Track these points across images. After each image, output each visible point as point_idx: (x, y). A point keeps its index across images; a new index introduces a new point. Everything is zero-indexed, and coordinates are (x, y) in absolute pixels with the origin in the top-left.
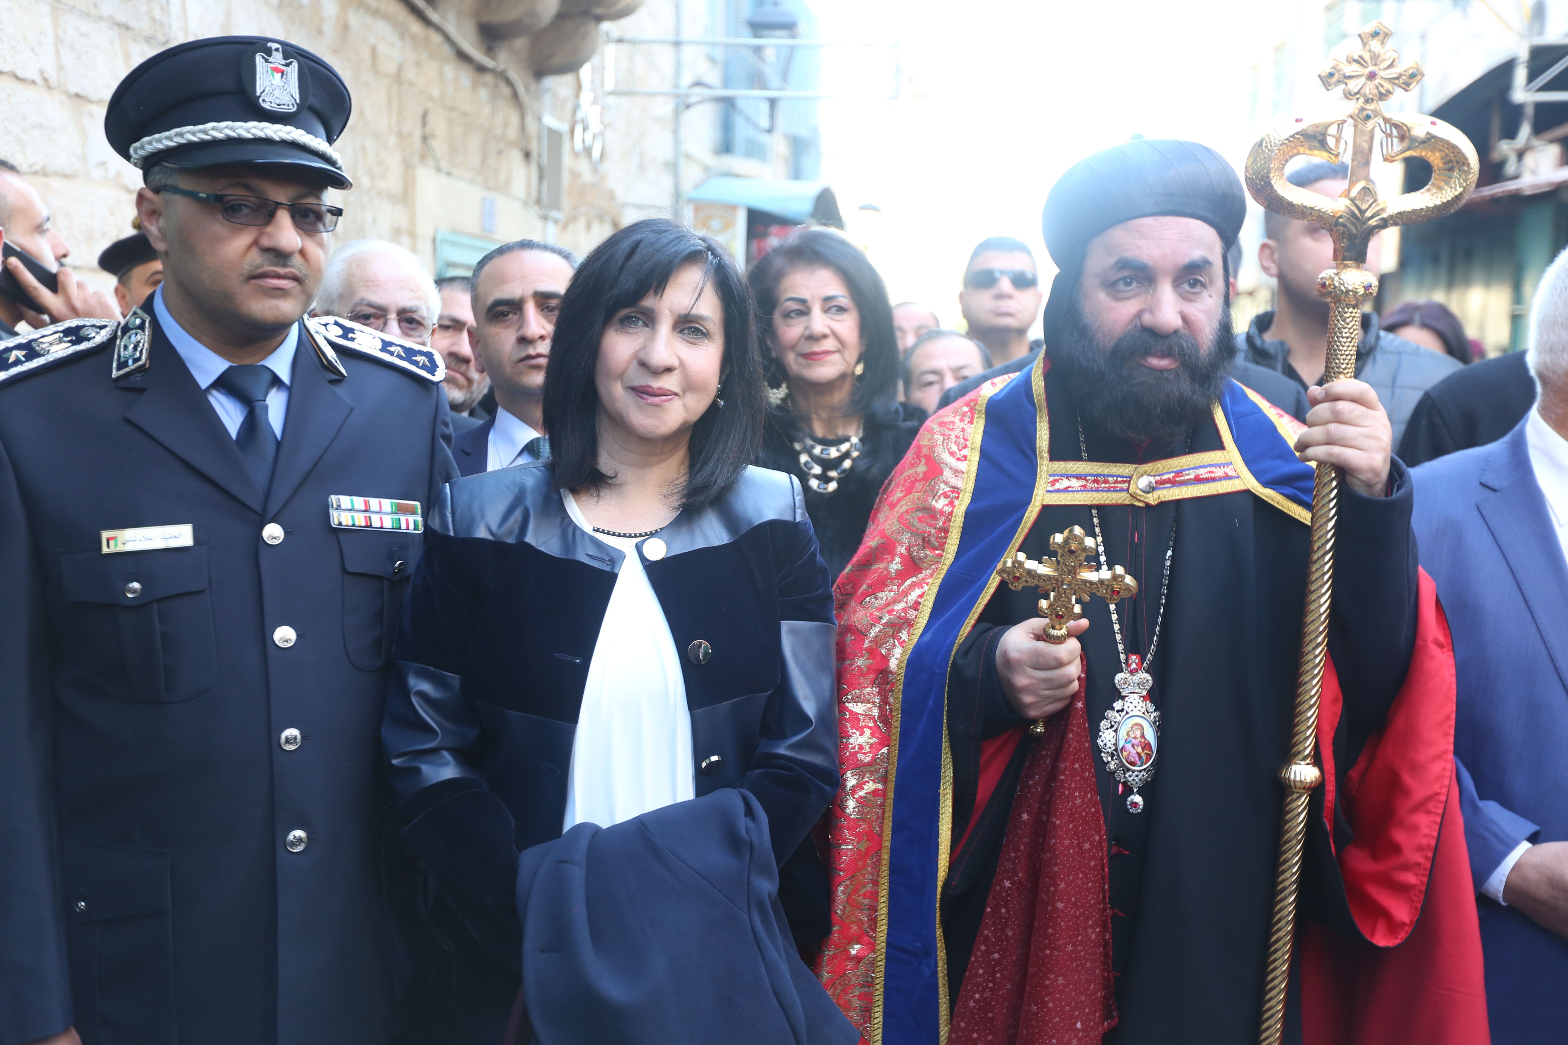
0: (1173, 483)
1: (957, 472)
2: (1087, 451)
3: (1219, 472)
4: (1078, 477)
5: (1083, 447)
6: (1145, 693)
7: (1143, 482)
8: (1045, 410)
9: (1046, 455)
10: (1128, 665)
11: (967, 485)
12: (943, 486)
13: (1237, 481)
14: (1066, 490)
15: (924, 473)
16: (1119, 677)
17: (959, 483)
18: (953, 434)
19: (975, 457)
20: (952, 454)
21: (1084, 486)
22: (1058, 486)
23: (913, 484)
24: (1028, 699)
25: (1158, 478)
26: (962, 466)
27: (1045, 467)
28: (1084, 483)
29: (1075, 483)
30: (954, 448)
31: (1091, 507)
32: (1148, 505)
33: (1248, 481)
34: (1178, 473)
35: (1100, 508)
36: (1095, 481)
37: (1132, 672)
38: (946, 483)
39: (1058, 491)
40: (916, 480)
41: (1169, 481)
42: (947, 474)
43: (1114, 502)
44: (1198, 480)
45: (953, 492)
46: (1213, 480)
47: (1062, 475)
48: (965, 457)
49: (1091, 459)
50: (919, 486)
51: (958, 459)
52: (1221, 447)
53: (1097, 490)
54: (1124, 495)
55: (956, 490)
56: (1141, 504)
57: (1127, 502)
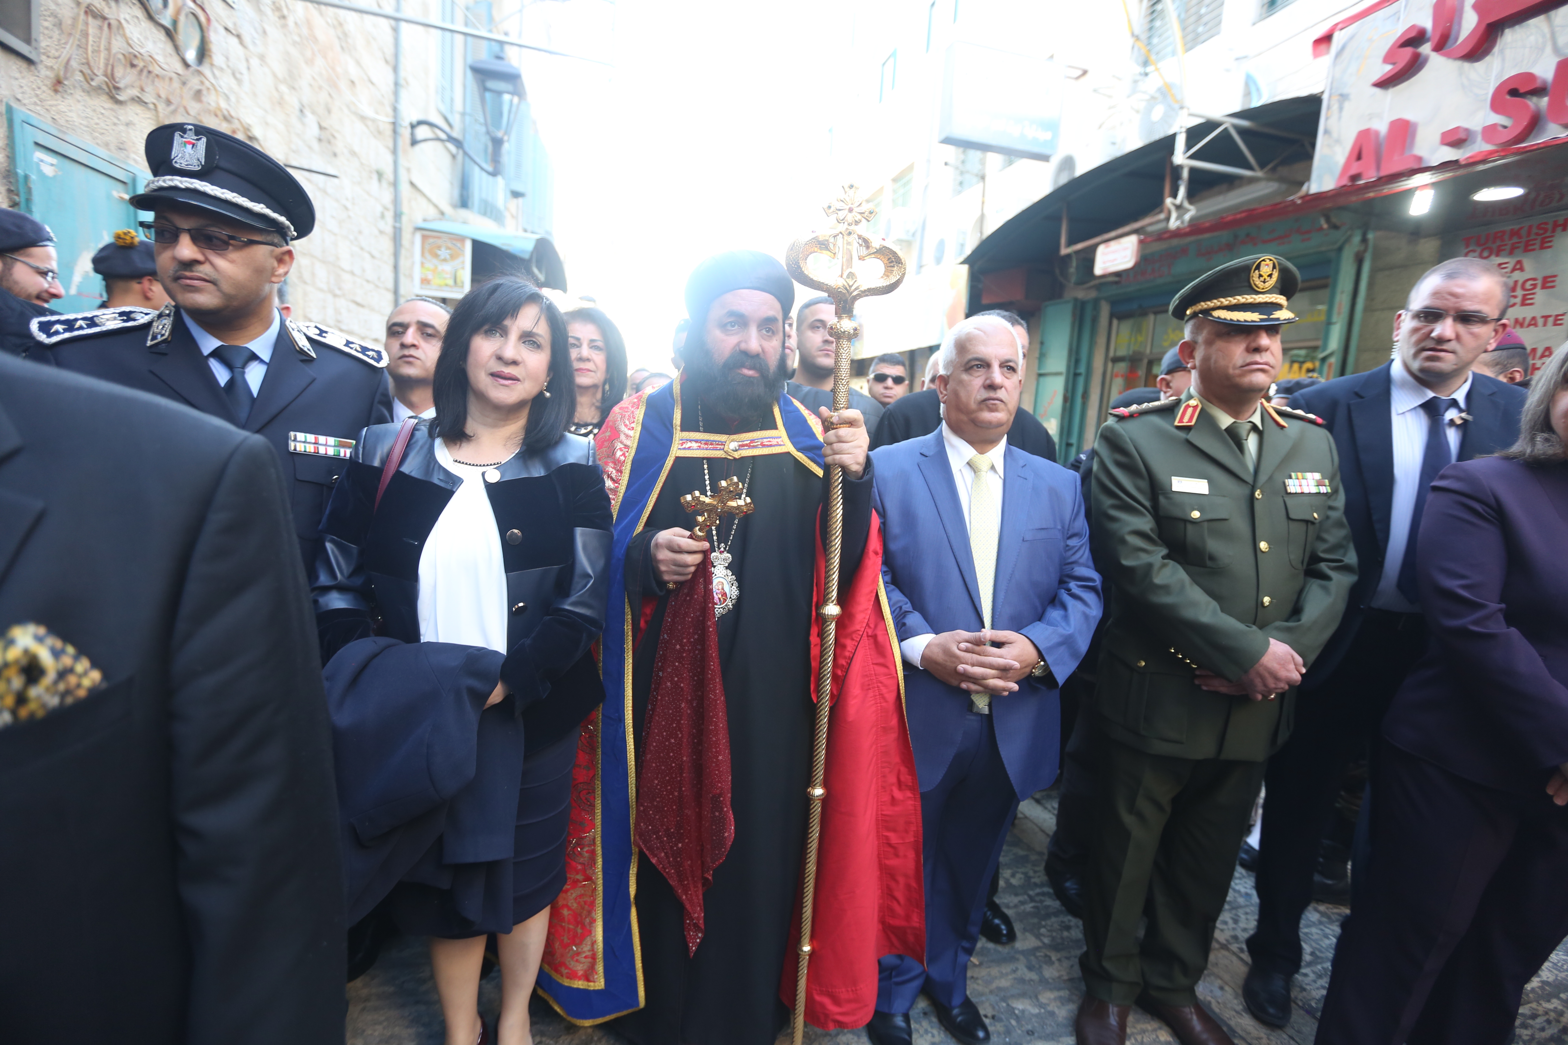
0: (749, 446)
1: (627, 436)
2: (703, 427)
3: (774, 442)
4: (696, 441)
5: (701, 424)
6: (727, 564)
7: (733, 445)
8: (679, 402)
9: (679, 428)
10: (719, 548)
11: (633, 444)
12: (619, 444)
13: (783, 447)
14: (689, 448)
15: (609, 436)
16: (715, 557)
17: (628, 443)
18: (627, 414)
19: (639, 428)
20: (626, 426)
21: (700, 446)
22: (684, 446)
23: (603, 442)
24: (663, 568)
25: (740, 443)
26: (631, 433)
27: (678, 435)
28: (700, 444)
29: (695, 445)
30: (627, 422)
31: (704, 458)
32: (735, 459)
33: (789, 447)
34: (752, 441)
35: (709, 460)
36: (706, 444)
37: (721, 553)
38: (621, 442)
39: (684, 449)
40: (605, 441)
41: (746, 445)
42: (622, 437)
43: (716, 456)
44: (763, 446)
45: (625, 448)
46: (771, 446)
47: (687, 440)
48: (633, 428)
49: (706, 431)
50: (606, 444)
51: (629, 429)
52: (775, 427)
53: (707, 449)
54: (722, 452)
55: (627, 447)
56: (731, 458)
57: (723, 456)
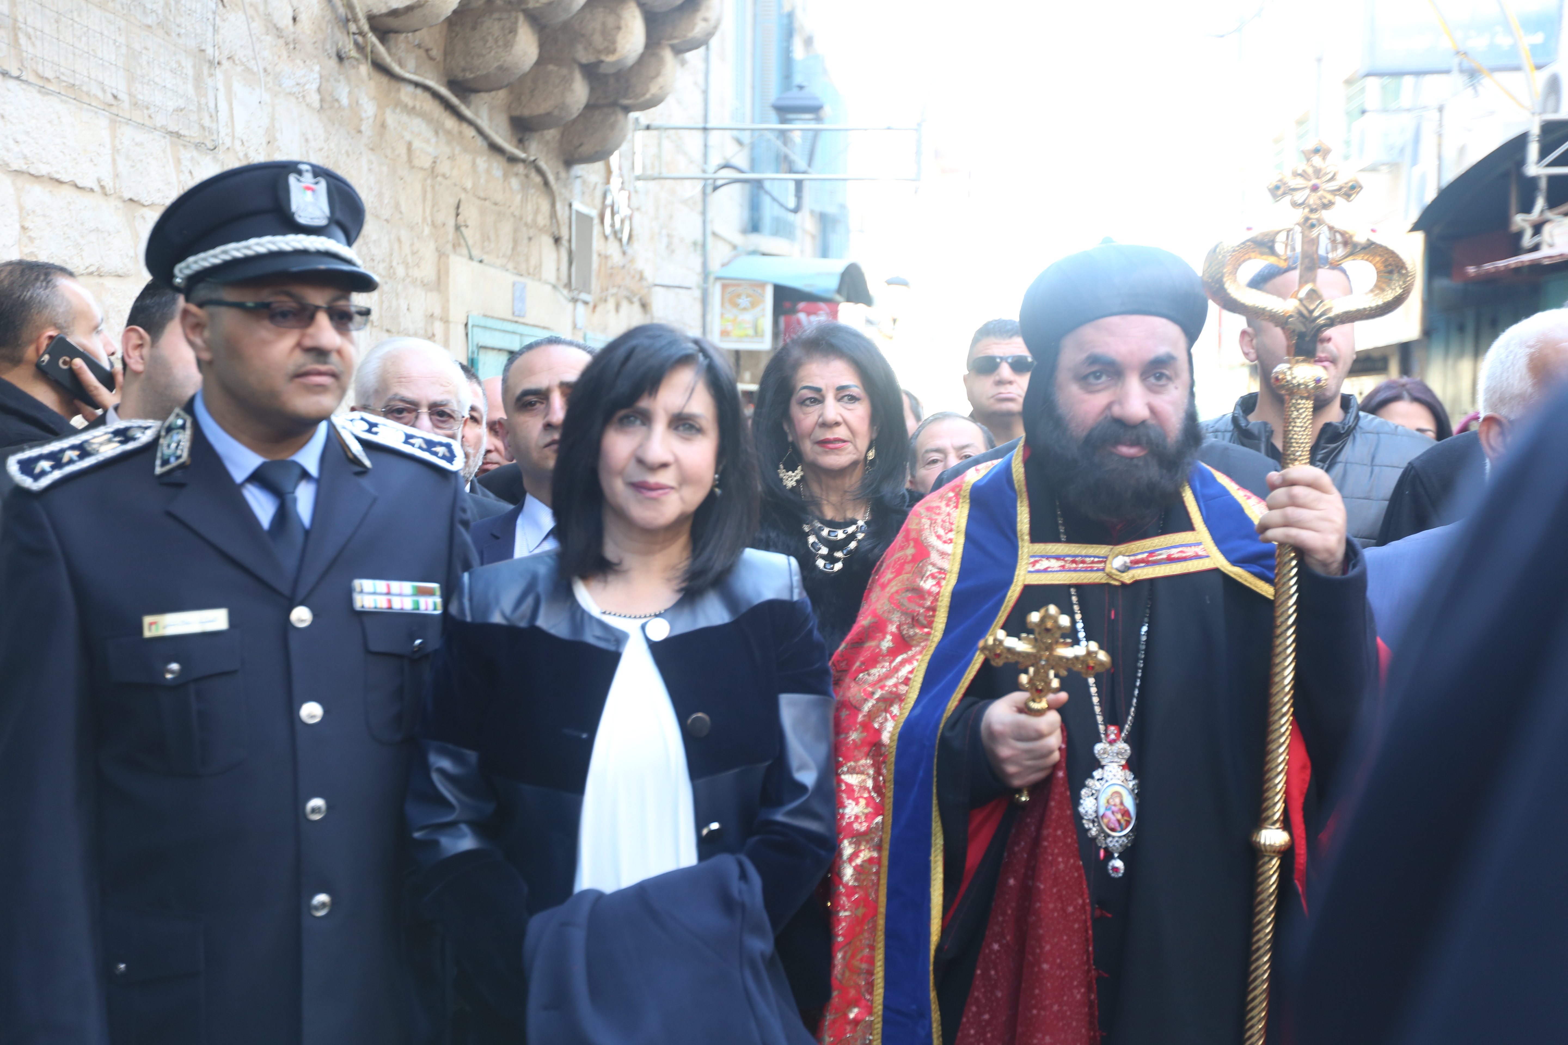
0: (1147, 563)
1: (943, 554)
2: (1065, 533)
3: (1190, 551)
4: (1058, 558)
5: (1062, 529)
6: (1123, 762)
7: (1118, 562)
8: (1025, 495)
9: (1027, 538)
10: (1107, 735)
11: (953, 567)
12: (930, 567)
13: (1206, 560)
14: (1045, 570)
15: (913, 556)
16: (1098, 747)
17: (945, 565)
18: (939, 519)
19: (961, 540)
20: (939, 537)
21: (1063, 566)
22: (1038, 566)
23: (902, 566)
24: (1011, 769)
25: (1132, 558)
26: (948, 548)
27: (1026, 548)
28: (1062, 563)
29: (1055, 564)
30: (941, 532)
31: (1070, 586)
32: (1124, 585)
33: (1217, 560)
34: (1151, 553)
35: (1079, 587)
36: (1073, 562)
37: (1112, 742)
38: (934, 565)
39: (1038, 571)
40: (905, 562)
41: (1142, 561)
42: (934, 557)
43: (1091, 581)
44: (1170, 560)
45: (940, 573)
46: (1185, 559)
47: (1042, 556)
48: (951, 541)
49: (1070, 540)
50: (908, 567)
51: (945, 542)
52: (1190, 527)
53: (1075, 570)
54: (1100, 574)
55: (942, 571)
56: (1117, 583)
57: (1103, 581)
